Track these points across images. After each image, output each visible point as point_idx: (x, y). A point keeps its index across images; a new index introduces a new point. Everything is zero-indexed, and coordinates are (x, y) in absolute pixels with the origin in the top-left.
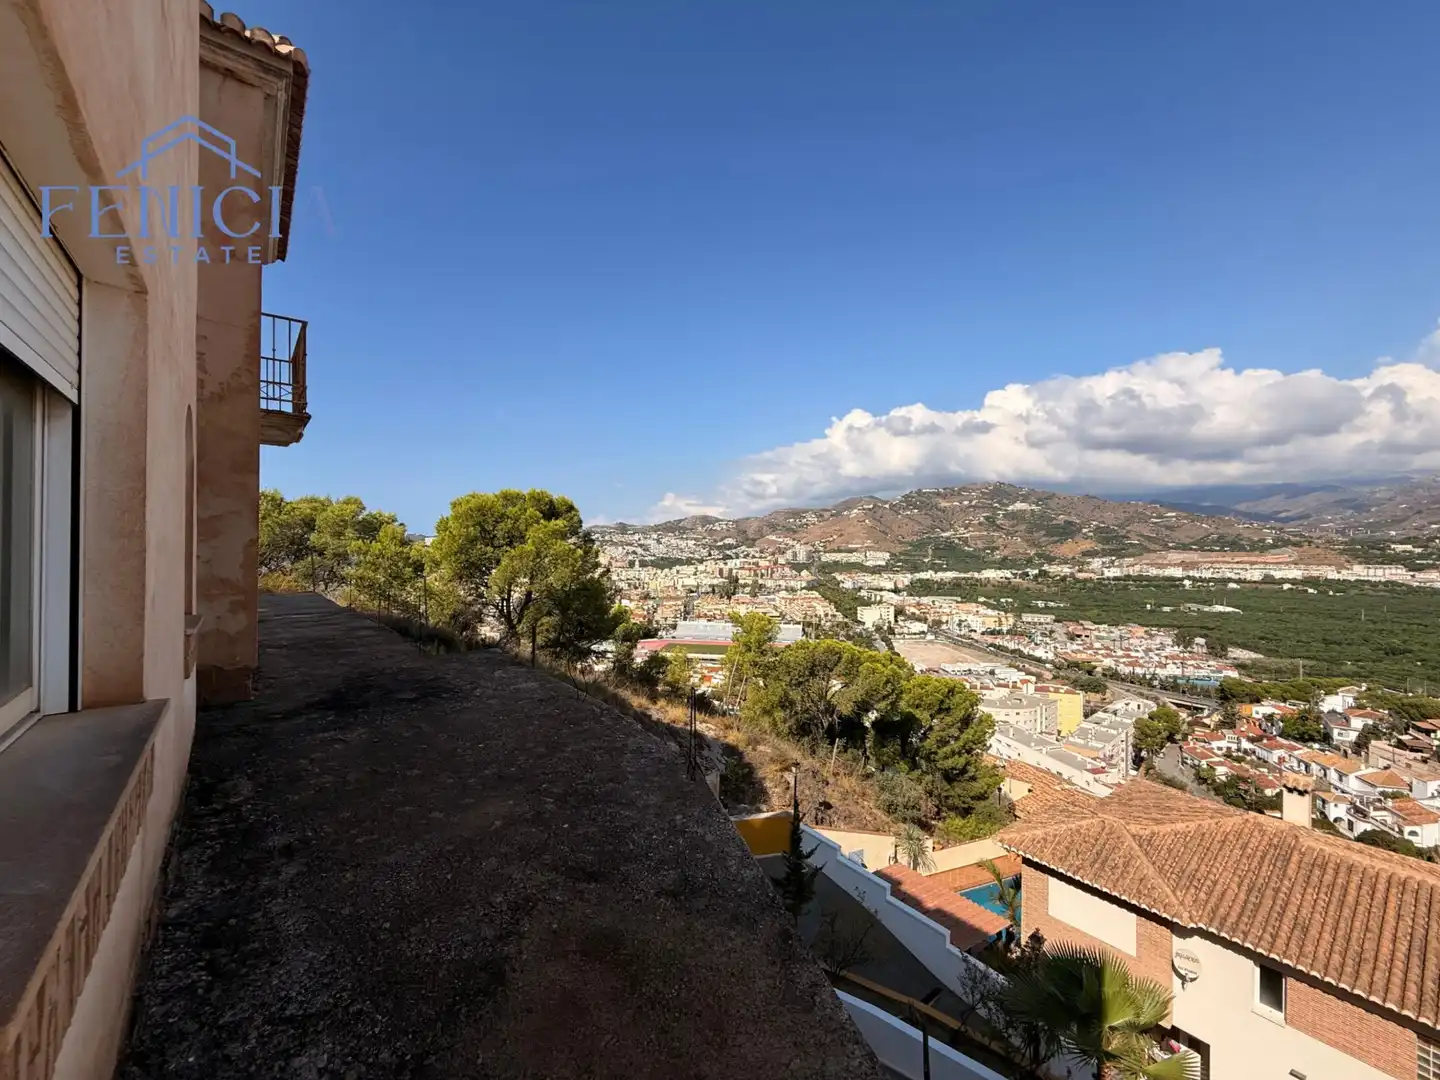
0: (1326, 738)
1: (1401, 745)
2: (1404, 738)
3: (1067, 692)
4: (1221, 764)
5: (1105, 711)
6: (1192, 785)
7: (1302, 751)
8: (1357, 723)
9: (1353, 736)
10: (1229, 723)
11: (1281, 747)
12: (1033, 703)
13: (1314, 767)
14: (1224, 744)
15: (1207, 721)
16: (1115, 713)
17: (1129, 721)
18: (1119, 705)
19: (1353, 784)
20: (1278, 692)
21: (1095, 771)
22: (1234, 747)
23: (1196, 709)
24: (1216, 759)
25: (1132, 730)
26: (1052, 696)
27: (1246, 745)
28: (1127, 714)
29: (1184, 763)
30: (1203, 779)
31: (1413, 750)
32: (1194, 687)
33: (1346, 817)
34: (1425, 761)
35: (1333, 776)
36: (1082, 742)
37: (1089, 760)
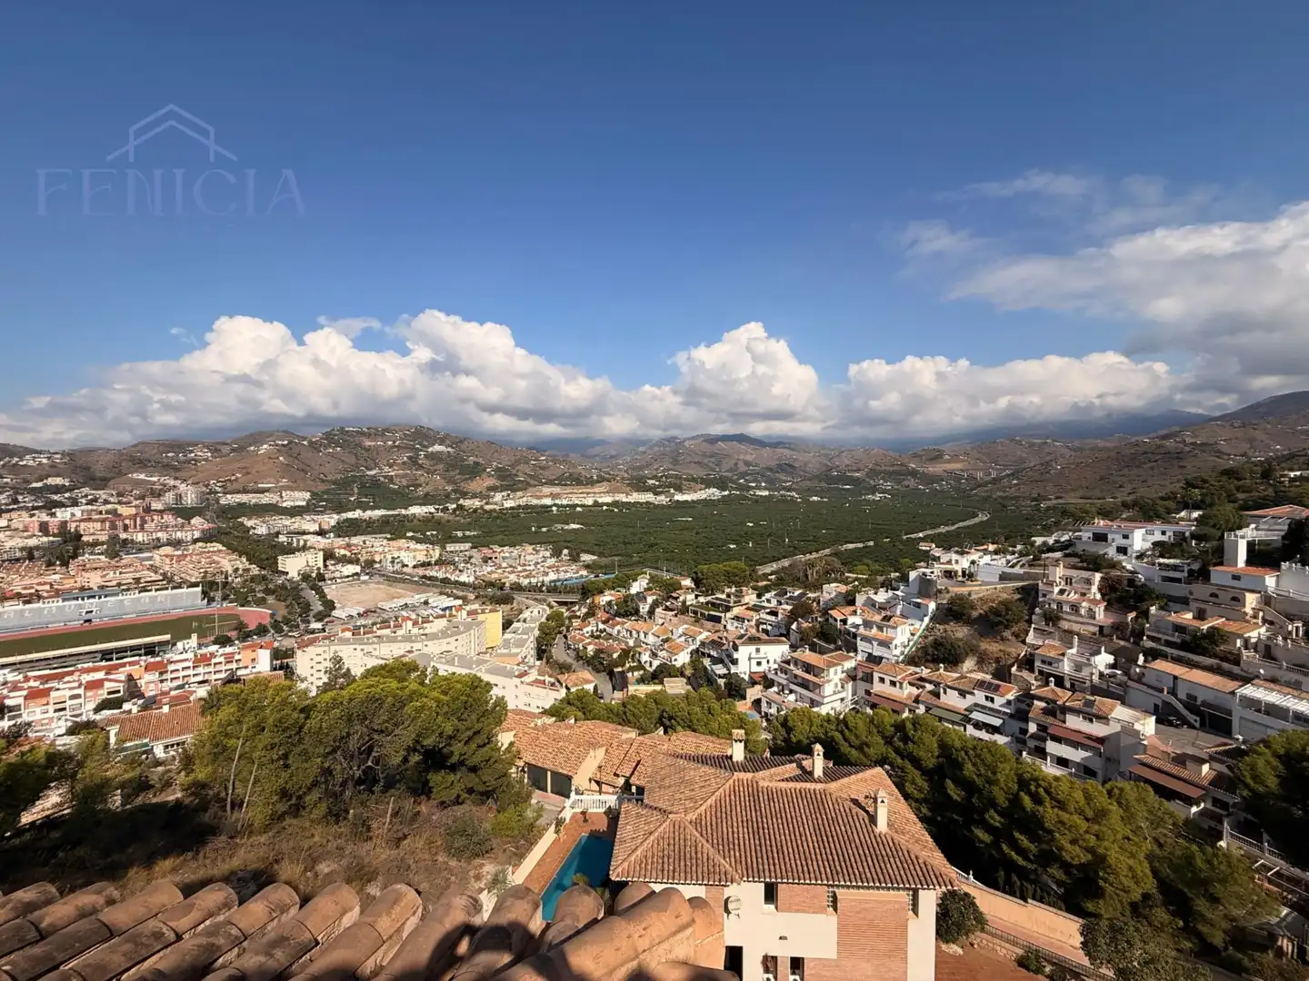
0: (637, 612)
1: (667, 609)
2: (668, 604)
3: (490, 611)
4: (590, 644)
5: (518, 621)
6: (575, 664)
7: (629, 625)
8: (650, 600)
9: (647, 608)
10: (591, 613)
11: (618, 623)
12: (468, 627)
13: (634, 632)
14: (589, 629)
15: (578, 614)
16: (525, 621)
17: (533, 625)
18: (526, 614)
19: (651, 639)
20: (610, 584)
21: (520, 676)
22: (595, 629)
23: (572, 603)
24: (588, 641)
25: (537, 633)
26: (481, 617)
27: (601, 626)
28: (533, 620)
29: (569, 648)
30: (579, 656)
31: (672, 610)
32: (566, 586)
33: (649, 659)
34: (676, 615)
35: (642, 635)
36: (506, 651)
37: (516, 667)
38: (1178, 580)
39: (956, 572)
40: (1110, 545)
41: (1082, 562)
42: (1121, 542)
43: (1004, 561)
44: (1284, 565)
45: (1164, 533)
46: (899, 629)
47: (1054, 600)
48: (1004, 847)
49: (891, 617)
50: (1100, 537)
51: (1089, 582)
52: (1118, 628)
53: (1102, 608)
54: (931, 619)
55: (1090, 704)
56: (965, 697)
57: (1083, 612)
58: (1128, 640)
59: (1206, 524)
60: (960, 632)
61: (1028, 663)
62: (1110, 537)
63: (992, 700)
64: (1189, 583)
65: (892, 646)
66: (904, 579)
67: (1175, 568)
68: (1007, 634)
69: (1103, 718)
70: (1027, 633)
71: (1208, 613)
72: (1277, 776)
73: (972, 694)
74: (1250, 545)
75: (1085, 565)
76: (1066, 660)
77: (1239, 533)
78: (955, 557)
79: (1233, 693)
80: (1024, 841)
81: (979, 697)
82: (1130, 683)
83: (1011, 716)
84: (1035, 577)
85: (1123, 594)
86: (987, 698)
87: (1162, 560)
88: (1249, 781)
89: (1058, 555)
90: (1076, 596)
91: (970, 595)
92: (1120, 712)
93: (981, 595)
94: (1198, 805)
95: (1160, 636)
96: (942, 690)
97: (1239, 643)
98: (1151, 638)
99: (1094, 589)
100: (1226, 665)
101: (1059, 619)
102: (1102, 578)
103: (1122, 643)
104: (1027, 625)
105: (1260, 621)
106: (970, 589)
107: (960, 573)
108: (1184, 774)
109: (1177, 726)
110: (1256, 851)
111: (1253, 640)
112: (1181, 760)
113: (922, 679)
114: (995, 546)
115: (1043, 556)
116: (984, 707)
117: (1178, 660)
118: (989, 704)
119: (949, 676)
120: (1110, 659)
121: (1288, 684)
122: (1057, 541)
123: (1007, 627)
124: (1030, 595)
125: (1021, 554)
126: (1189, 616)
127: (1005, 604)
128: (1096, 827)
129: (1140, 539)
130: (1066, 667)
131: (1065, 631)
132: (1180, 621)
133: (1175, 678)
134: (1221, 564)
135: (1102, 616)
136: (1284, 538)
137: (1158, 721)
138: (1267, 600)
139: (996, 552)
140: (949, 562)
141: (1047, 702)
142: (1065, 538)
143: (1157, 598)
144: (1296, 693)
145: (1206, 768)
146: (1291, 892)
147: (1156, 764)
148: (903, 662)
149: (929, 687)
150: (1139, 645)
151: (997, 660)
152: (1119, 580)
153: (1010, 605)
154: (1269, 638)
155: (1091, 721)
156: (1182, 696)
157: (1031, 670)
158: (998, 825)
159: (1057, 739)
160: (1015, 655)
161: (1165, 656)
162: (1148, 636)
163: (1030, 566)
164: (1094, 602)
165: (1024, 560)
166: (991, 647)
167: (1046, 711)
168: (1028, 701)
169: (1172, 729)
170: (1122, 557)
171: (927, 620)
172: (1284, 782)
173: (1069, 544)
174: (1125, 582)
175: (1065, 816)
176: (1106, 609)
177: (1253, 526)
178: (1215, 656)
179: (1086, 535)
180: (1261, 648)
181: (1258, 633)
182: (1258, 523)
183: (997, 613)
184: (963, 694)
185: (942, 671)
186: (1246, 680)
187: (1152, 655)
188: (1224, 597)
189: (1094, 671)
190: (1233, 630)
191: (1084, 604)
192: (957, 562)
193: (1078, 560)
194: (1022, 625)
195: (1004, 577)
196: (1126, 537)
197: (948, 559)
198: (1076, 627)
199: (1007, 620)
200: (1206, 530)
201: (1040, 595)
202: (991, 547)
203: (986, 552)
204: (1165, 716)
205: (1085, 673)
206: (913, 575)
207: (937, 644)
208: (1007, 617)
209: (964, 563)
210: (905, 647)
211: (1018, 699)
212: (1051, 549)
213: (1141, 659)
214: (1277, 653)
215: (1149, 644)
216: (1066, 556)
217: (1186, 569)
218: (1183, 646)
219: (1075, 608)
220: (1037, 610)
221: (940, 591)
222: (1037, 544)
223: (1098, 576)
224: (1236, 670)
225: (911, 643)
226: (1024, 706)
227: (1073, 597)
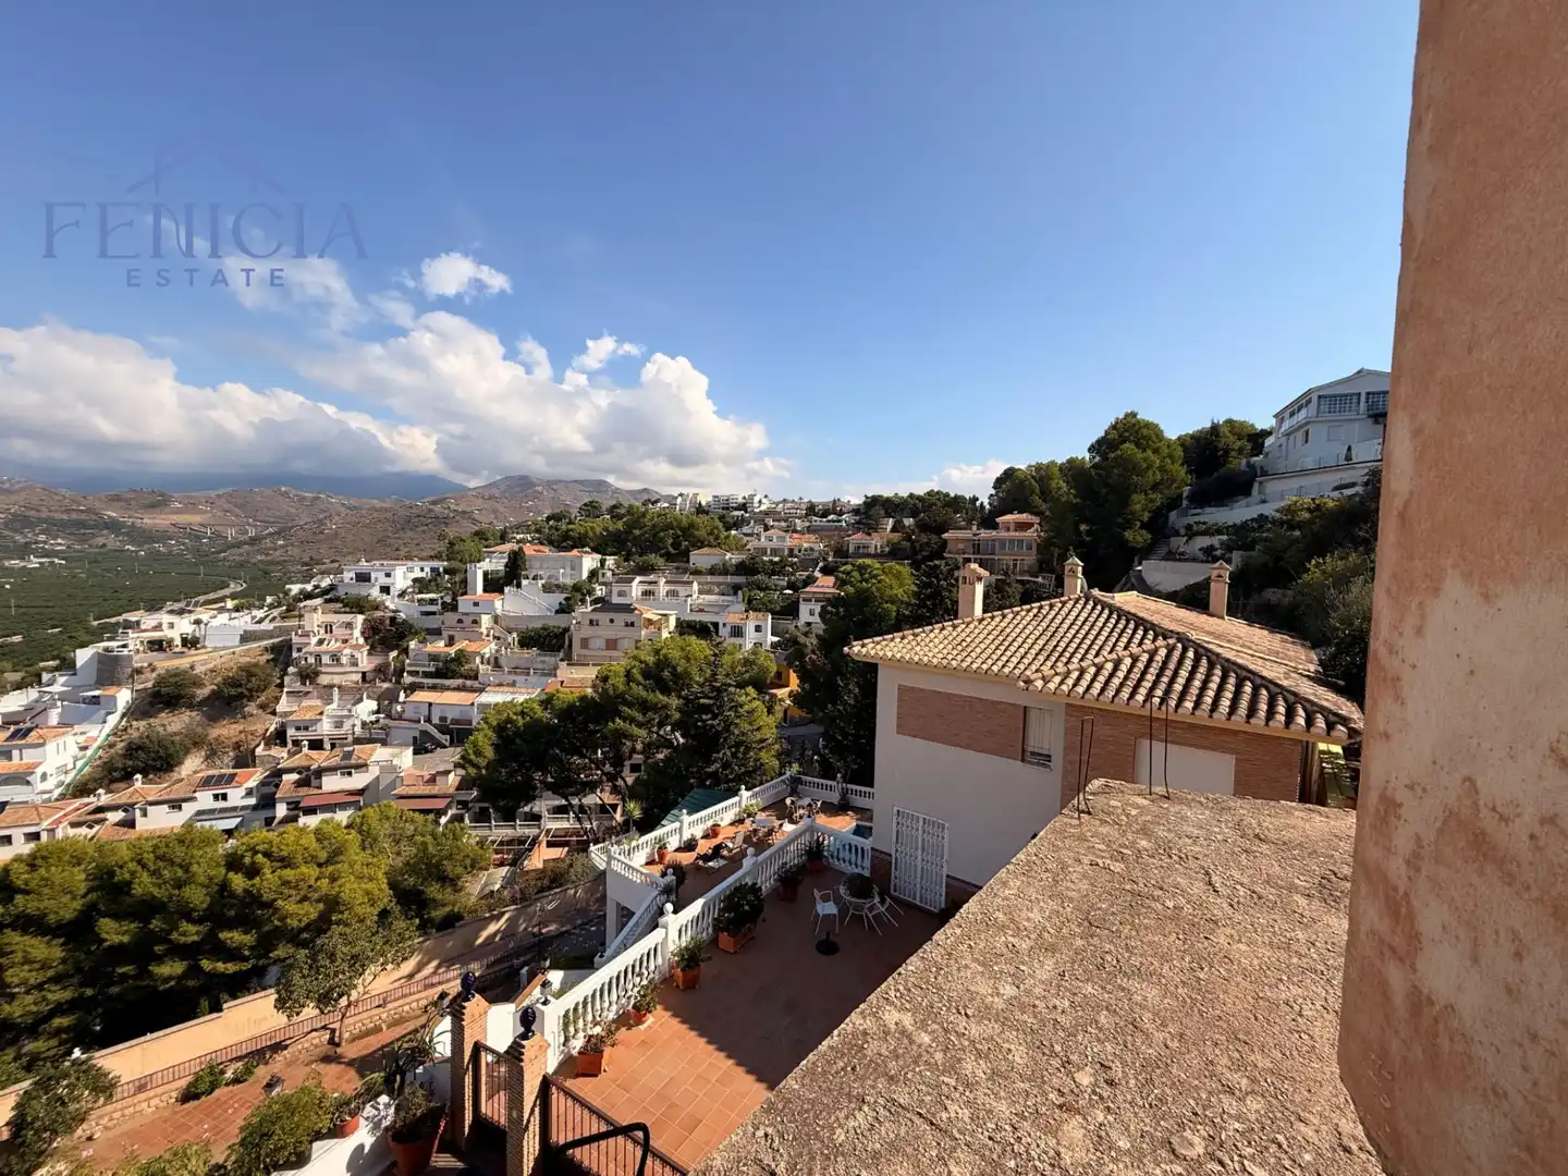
38: (434, 613)
39: (170, 642)
40: (374, 585)
41: (344, 607)
42: (383, 581)
43: (248, 618)
44: (507, 589)
45: (422, 570)
46: (50, 747)
47: (311, 654)
48: (206, 964)
49: (30, 730)
50: (363, 578)
51: (349, 625)
52: (381, 671)
53: (366, 653)
54: (124, 715)
55: (348, 755)
56: (180, 808)
57: (344, 660)
58: (391, 681)
59: (454, 559)
60: (174, 723)
61: (280, 737)
62: (373, 575)
63: (224, 797)
64: (441, 614)
65: (35, 778)
66: (67, 665)
67: (432, 602)
68: (251, 708)
69: (362, 766)
70: (277, 699)
71: (456, 639)
72: (493, 744)
73: (193, 799)
74: (486, 574)
75: (348, 609)
76: (324, 718)
77: (478, 565)
78: (165, 618)
79: (473, 704)
80: (233, 937)
81: (205, 800)
82: (391, 723)
83: (255, 808)
84: (288, 631)
85: (387, 635)
86: (216, 797)
87: (420, 596)
88: (472, 757)
89: (319, 601)
90: (338, 644)
91: (192, 668)
92: (380, 753)
93: (211, 666)
94: (445, 813)
95: (418, 669)
96: (138, 813)
97: (478, 660)
98: (411, 673)
99: (357, 633)
100: (469, 683)
101: (317, 674)
102: (365, 620)
103: (386, 685)
104: (278, 690)
105: (491, 638)
106: (195, 658)
107: (178, 641)
108: (435, 790)
109: (432, 751)
110: (487, 832)
111: (487, 656)
112: (432, 780)
113: (100, 810)
114: (236, 602)
115: (302, 605)
116: (212, 811)
117: (434, 688)
118: (221, 804)
119: (153, 791)
120: (373, 705)
121: (508, 685)
122: (316, 587)
123: (251, 698)
124: (282, 653)
125: (271, 607)
126: (442, 644)
127: (249, 671)
128: (330, 868)
129: (402, 577)
130: (325, 728)
131: (325, 687)
132: (435, 649)
133: (430, 704)
134: (465, 593)
135: (365, 661)
136: (506, 566)
137: (416, 753)
138: (496, 619)
139: (237, 609)
140: (158, 627)
141: (298, 773)
142: (326, 582)
143: (416, 634)
144: (511, 689)
145: (452, 776)
146: (508, 852)
147: (411, 791)
148: (62, 797)
149: (114, 817)
150: (400, 683)
151: (237, 746)
152: (382, 620)
153: (253, 669)
154: (497, 651)
155: (350, 774)
156: (436, 720)
157: (284, 744)
158: (196, 938)
159: (311, 811)
160: (261, 732)
161: (420, 687)
162: (408, 672)
163: (283, 618)
164: (357, 647)
165: (275, 612)
166: (227, 730)
167: (299, 784)
168: (277, 780)
169: (429, 755)
170: (385, 597)
171: (113, 720)
172: (496, 747)
173: (332, 588)
174: (388, 622)
175: (289, 874)
176: (370, 654)
177: (487, 560)
178: (462, 676)
179: (348, 576)
180: (492, 660)
181: (489, 649)
182: (491, 558)
183: (233, 682)
184: (176, 805)
185: (138, 784)
186: (481, 691)
187: (413, 688)
188: (467, 620)
189: (356, 722)
190: (473, 650)
191: (347, 651)
192: (171, 626)
193: (341, 605)
194: (272, 691)
195: (246, 637)
196: (388, 575)
197: (154, 623)
198: (337, 680)
199: (250, 690)
200: (456, 564)
201: (294, 648)
202: (230, 604)
203: (222, 610)
204: (421, 746)
205: (347, 725)
206: (83, 656)
207: (132, 750)
208: (250, 686)
209: (185, 626)
210: (66, 773)
211: (263, 784)
212: (309, 596)
213: (402, 695)
214: (503, 661)
215: (407, 679)
216: (327, 601)
217: (440, 602)
218: (438, 674)
219: (336, 658)
220: (291, 669)
221: (139, 671)
222: (293, 593)
223: (360, 618)
224: (476, 684)
225: (79, 764)
226: (269, 790)
227: (334, 646)
